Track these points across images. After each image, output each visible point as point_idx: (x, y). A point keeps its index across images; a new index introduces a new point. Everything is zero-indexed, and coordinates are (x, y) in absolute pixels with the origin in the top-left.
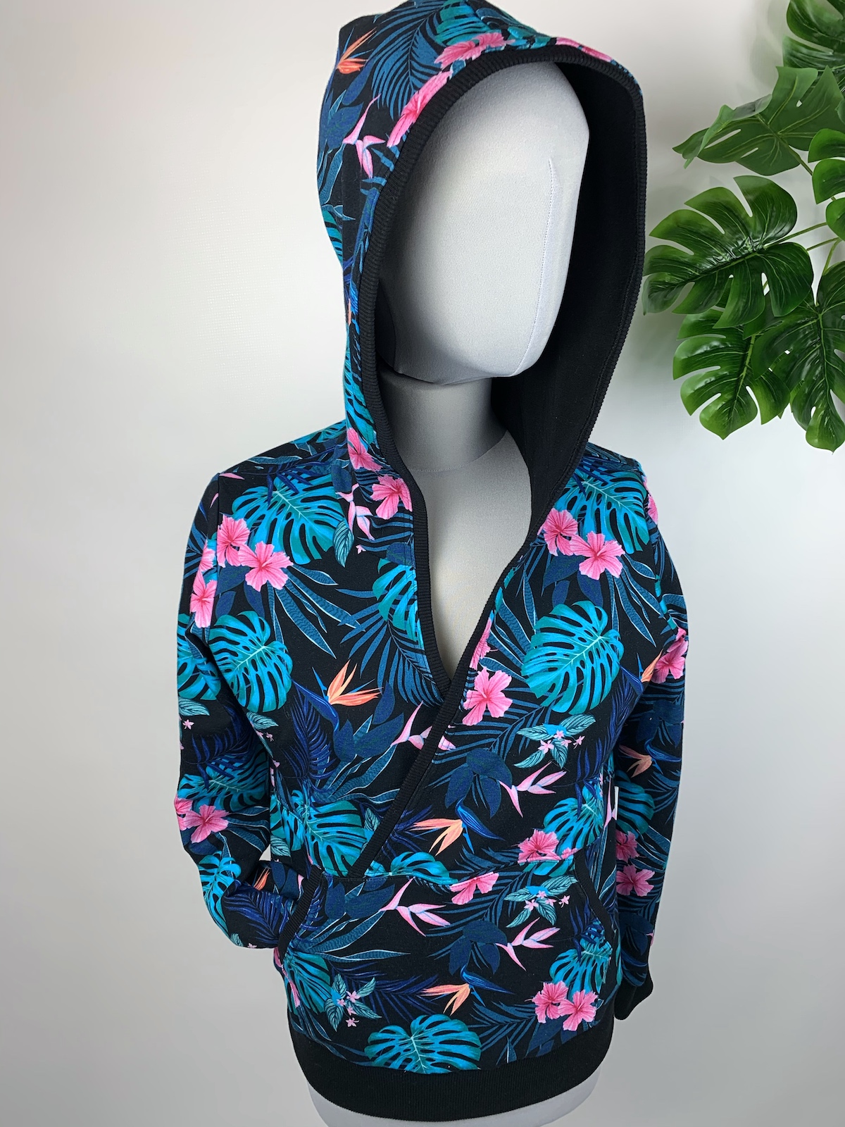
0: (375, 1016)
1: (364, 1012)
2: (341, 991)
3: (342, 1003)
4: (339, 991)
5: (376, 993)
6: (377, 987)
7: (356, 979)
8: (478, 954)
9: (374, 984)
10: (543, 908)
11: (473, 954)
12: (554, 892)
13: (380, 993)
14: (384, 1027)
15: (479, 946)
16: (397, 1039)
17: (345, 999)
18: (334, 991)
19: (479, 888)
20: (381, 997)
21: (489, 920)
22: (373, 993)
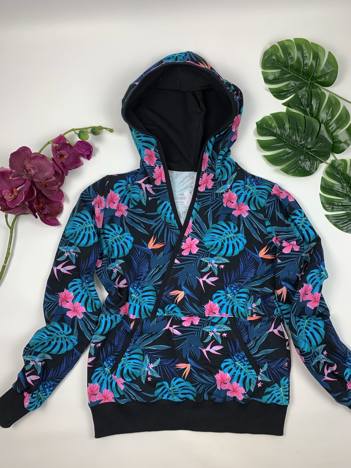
8: (192, 350)
10: (216, 336)
11: (191, 350)
12: (220, 330)
15: (192, 346)
19: (193, 321)
21: (196, 336)
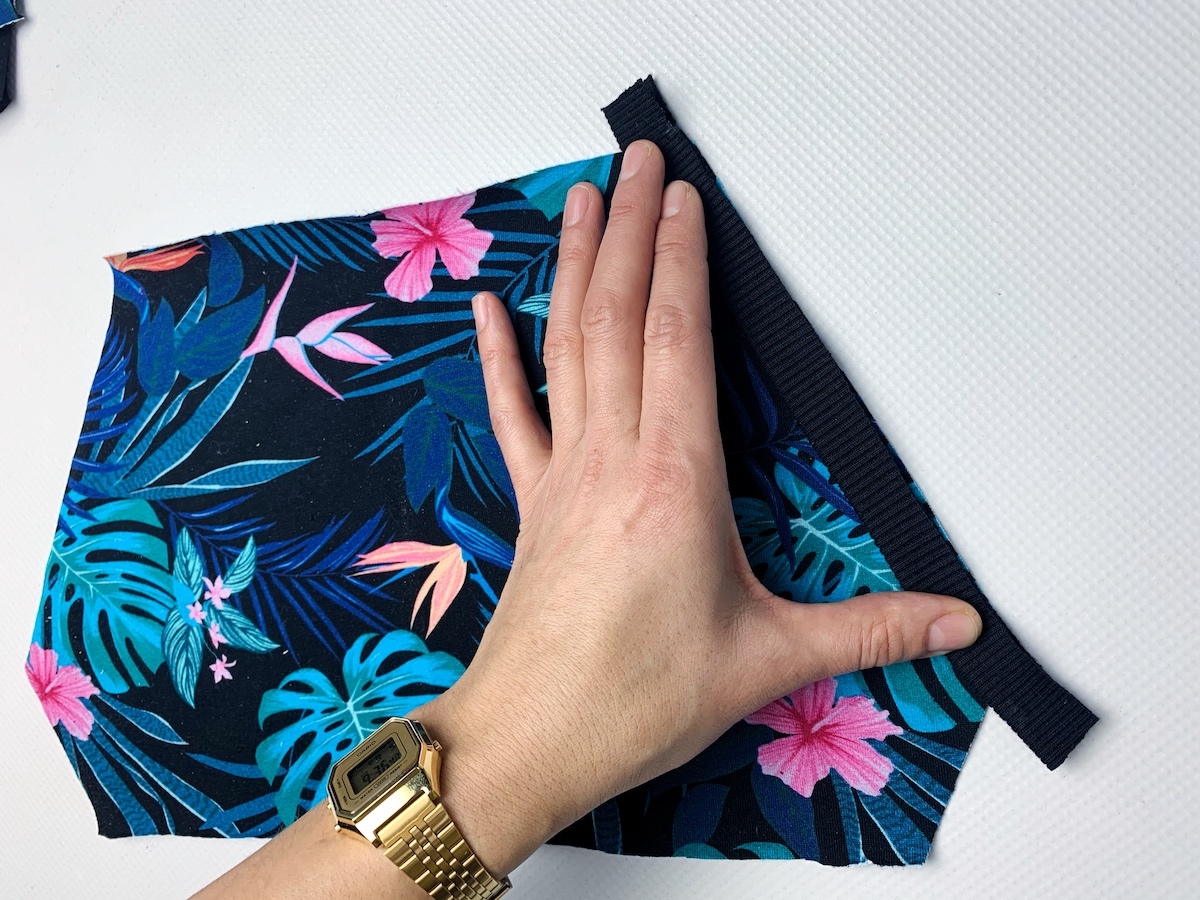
0: (265, 644)
1: (242, 634)
2: (193, 580)
3: (197, 614)
4: (189, 578)
5: (261, 579)
6: (262, 563)
7: (219, 543)
8: (473, 459)
9: (253, 557)
13: (267, 577)
14: (287, 673)
15: (471, 435)
16: (318, 708)
17: (202, 600)
18: (178, 585)
20: (272, 588)
22: (255, 582)
